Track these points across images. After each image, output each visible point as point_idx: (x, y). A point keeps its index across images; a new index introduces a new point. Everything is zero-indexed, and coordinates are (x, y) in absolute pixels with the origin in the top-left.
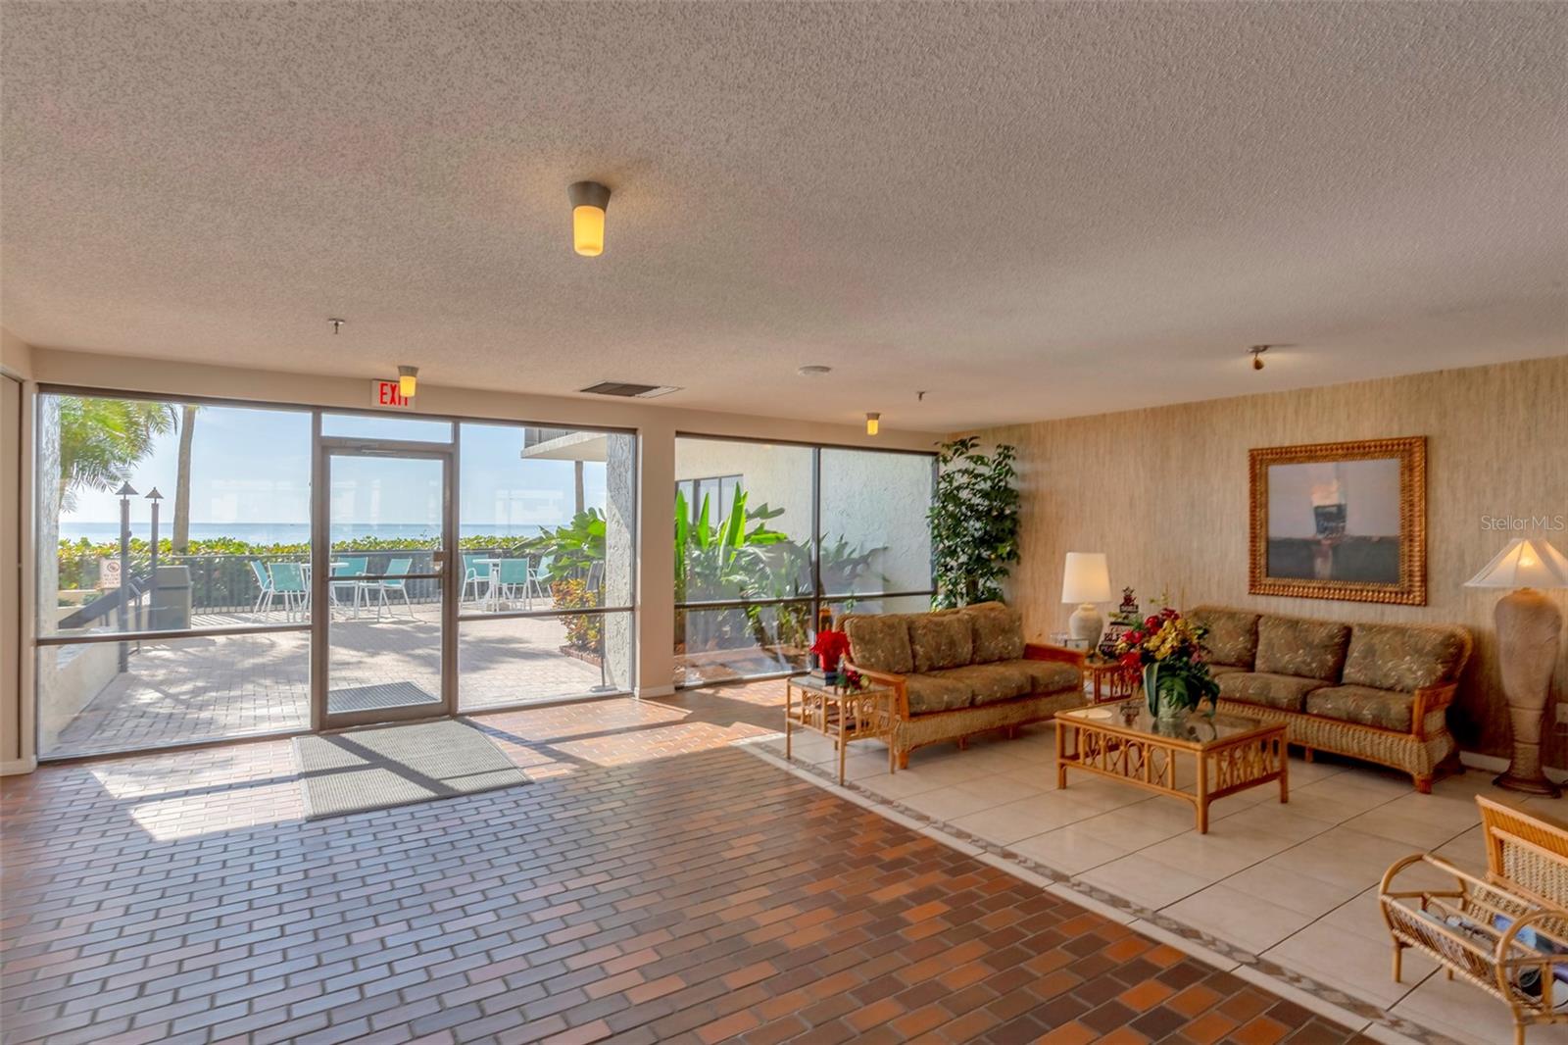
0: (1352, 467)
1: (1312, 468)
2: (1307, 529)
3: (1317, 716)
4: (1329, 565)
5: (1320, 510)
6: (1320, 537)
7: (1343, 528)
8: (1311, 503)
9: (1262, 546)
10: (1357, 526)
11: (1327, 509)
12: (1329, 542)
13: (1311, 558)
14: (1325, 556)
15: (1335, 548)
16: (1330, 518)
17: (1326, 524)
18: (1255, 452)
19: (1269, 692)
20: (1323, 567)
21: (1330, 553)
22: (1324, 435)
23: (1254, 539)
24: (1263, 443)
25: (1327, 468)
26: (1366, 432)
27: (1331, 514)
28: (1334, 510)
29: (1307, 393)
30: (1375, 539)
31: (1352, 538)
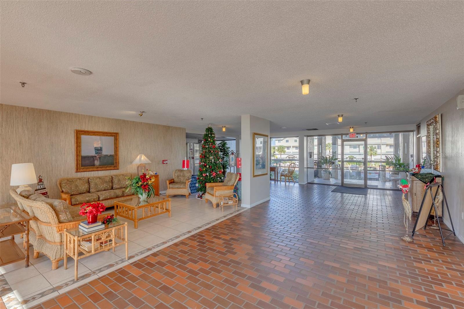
0: (103, 138)
1: (94, 137)
2: (93, 153)
3: (126, 196)
4: (98, 162)
5: (96, 148)
6: (96, 155)
7: (102, 153)
8: (94, 146)
9: (80, 158)
10: (105, 152)
11: (98, 148)
12: (98, 156)
13: (94, 161)
14: (97, 160)
15: (100, 158)
16: (99, 150)
17: (97, 152)
18: (78, 131)
19: (117, 194)
20: (97, 163)
21: (99, 159)
22: (96, 129)
23: (77, 156)
24: (79, 128)
25: (98, 137)
26: (106, 130)
27: (99, 149)
28: (100, 148)
29: (92, 117)
30: (109, 155)
31: (104, 155)
